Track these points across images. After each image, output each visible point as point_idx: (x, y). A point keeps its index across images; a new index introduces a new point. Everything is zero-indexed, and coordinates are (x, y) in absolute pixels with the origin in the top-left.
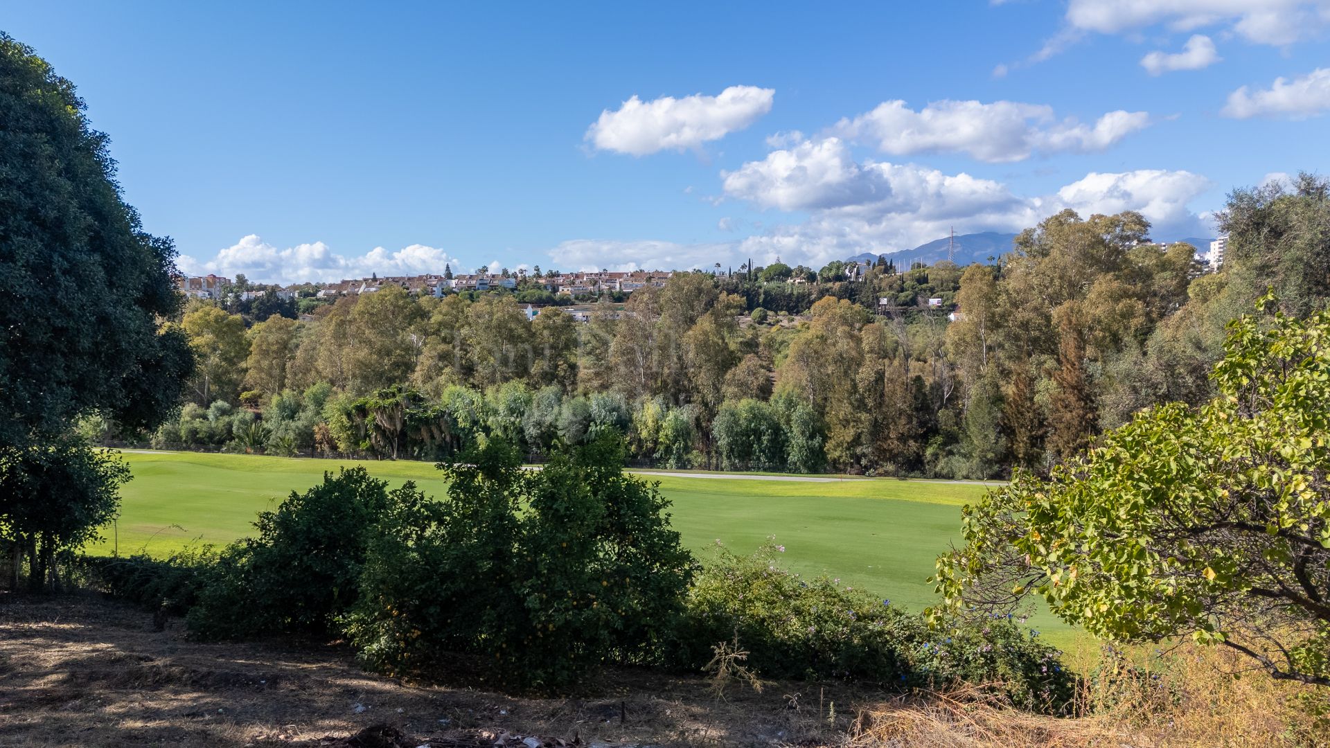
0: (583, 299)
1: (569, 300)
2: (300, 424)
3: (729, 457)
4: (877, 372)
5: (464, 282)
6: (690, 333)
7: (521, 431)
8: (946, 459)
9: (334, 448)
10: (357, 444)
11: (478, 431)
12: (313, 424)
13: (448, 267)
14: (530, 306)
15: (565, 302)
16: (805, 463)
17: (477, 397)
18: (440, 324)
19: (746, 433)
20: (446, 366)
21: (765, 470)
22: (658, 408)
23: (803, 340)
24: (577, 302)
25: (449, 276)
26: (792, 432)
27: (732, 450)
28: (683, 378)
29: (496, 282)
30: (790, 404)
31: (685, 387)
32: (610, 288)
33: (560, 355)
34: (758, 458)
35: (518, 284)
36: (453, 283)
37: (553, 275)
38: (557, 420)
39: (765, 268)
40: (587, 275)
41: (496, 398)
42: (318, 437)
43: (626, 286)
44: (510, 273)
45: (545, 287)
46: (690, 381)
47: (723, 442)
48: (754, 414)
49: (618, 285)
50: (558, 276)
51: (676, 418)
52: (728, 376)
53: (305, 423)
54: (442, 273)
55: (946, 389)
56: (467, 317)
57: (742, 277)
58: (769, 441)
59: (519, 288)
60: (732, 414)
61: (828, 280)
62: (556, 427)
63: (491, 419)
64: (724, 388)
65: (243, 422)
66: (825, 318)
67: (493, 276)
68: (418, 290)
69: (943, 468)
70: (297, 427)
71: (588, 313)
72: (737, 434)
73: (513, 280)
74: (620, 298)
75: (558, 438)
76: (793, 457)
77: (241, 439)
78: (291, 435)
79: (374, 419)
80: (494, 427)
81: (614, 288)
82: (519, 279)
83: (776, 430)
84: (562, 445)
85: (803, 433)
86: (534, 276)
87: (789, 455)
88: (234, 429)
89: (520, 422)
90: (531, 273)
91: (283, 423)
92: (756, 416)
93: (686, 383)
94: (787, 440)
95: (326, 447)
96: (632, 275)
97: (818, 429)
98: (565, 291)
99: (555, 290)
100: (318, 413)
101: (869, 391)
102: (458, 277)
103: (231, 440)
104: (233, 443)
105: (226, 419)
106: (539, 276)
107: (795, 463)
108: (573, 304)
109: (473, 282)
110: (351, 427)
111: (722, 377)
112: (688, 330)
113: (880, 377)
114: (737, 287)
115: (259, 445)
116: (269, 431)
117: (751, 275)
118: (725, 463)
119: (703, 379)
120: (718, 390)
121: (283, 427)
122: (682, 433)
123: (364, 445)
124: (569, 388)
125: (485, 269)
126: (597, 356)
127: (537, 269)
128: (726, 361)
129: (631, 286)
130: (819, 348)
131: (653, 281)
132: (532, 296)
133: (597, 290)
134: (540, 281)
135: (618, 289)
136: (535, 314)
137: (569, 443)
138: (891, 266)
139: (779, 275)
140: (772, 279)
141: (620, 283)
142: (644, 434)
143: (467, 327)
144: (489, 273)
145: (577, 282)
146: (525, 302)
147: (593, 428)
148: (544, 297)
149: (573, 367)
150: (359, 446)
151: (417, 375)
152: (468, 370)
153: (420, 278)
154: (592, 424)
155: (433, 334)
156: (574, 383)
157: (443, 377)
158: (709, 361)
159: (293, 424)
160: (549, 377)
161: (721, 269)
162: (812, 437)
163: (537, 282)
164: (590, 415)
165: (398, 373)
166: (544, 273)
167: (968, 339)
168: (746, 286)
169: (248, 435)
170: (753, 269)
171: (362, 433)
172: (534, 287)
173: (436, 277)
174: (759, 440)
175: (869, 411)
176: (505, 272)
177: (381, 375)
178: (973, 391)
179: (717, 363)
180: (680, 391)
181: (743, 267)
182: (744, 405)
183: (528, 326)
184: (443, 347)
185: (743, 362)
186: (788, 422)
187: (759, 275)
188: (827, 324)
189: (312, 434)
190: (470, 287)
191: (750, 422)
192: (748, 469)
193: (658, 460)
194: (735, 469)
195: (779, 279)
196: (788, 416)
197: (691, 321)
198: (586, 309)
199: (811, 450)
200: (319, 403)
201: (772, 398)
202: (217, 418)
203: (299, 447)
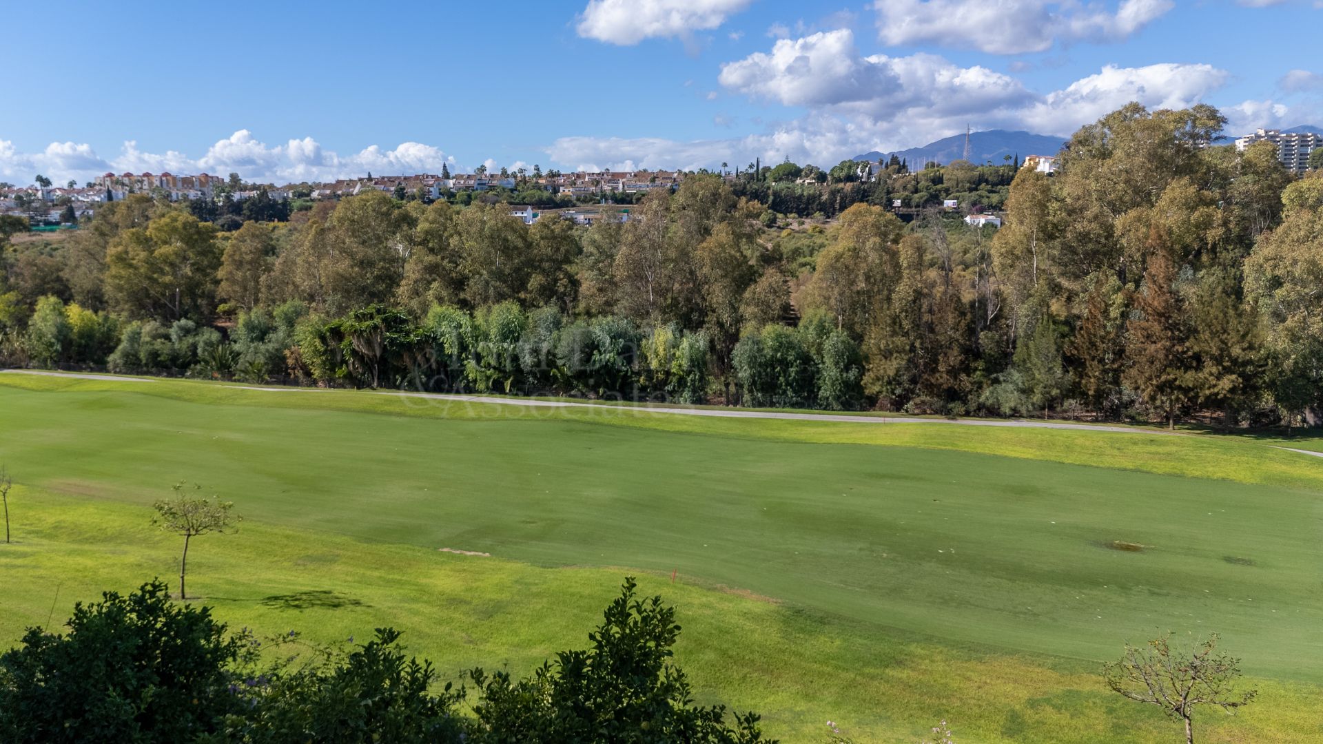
0: (585, 201)
1: (570, 201)
2: (270, 346)
3: (750, 391)
4: (915, 291)
5: (462, 182)
6: (704, 245)
7: (515, 359)
8: (991, 388)
9: (308, 374)
10: (332, 370)
11: (467, 358)
12: (287, 347)
13: (445, 166)
14: (529, 208)
15: (566, 203)
16: (837, 398)
17: (465, 320)
18: (427, 232)
19: (771, 363)
20: (434, 280)
21: (793, 405)
22: (670, 335)
23: (833, 254)
24: (578, 204)
25: (447, 176)
26: (823, 363)
27: (754, 383)
28: (696, 296)
29: (495, 182)
30: (822, 330)
31: (698, 305)
32: (614, 189)
33: (560, 269)
34: (785, 392)
35: (517, 184)
36: (451, 183)
37: (553, 175)
38: (556, 347)
39: (773, 167)
40: (589, 174)
41: (487, 321)
42: (290, 362)
43: (629, 187)
44: (509, 172)
45: (546, 188)
46: (704, 299)
47: (744, 374)
48: (781, 343)
49: (621, 186)
50: (559, 175)
51: (691, 346)
52: (747, 295)
53: (276, 346)
54: (440, 174)
55: (990, 308)
56: (456, 225)
57: (751, 177)
58: (797, 373)
59: (519, 188)
60: (757, 343)
61: (839, 180)
62: (555, 355)
63: (481, 344)
64: (742, 308)
65: (209, 344)
66: (855, 227)
67: (492, 176)
68: (415, 190)
69: (987, 399)
70: (267, 351)
71: (590, 216)
72: (760, 365)
73: (512, 180)
74: (624, 199)
75: (557, 368)
76: (825, 392)
77: (207, 363)
78: (261, 360)
79: (351, 344)
80: (485, 354)
81: (617, 188)
82: (519, 179)
83: (806, 359)
84: (563, 374)
85: (837, 364)
86: (534, 176)
87: (819, 389)
88: (199, 351)
89: (514, 348)
90: (530, 172)
91: (252, 345)
92: (784, 344)
93: (699, 301)
94: (818, 371)
95: (299, 373)
96: (635, 175)
97: (854, 359)
98: (566, 192)
99: (556, 191)
100: (289, 336)
101: (907, 311)
102: (457, 177)
103: (196, 364)
104: (198, 367)
105: (190, 340)
106: (539, 176)
107: (828, 398)
108: (574, 206)
109: (472, 182)
110: (326, 351)
111: (741, 295)
112: (702, 241)
113: (919, 295)
114: (745, 188)
115: (226, 369)
116: (238, 354)
117: (760, 175)
118: (747, 397)
119: (718, 295)
120: (735, 309)
121: (252, 349)
122: (698, 363)
123: (341, 372)
124: (570, 305)
125: (483, 169)
126: (599, 270)
127: (537, 168)
128: (743, 278)
129: (634, 187)
130: (851, 263)
131: (658, 182)
132: (532, 198)
133: (599, 191)
134: (540, 181)
135: (621, 190)
136: (535, 216)
137: (569, 374)
138: (904, 166)
139: (788, 175)
140: (781, 179)
141: (623, 184)
142: (654, 364)
143: (456, 238)
144: (487, 173)
145: (579, 182)
146: (525, 204)
147: (596, 356)
148: (544, 198)
149: (574, 283)
150: (335, 372)
151: (403, 290)
152: (459, 284)
153: (417, 177)
154: (595, 352)
155: (420, 244)
156: (575, 299)
157: (431, 292)
158: (724, 276)
159: (262, 347)
160: (548, 292)
161: (727, 169)
162: (847, 368)
163: (537, 183)
164: (593, 342)
165: (382, 287)
166: (544, 172)
167: (1017, 252)
168: (755, 186)
169: (214, 358)
170: (761, 167)
171: (339, 358)
172: (534, 187)
173: (433, 177)
174: (785, 371)
175: (906, 334)
176: (504, 172)
177: (363, 289)
178: (1021, 313)
179: (734, 280)
180: (692, 310)
181: (751, 167)
182: (769, 331)
183: (523, 233)
184: (430, 259)
185: (764, 279)
186: (819, 351)
187: (767, 175)
188: (858, 235)
189: (284, 358)
190: (468, 188)
191: (776, 350)
192: (772, 404)
193: (671, 393)
194: (758, 404)
195: (787, 179)
196: (820, 344)
197: (706, 231)
198: (588, 212)
199: (846, 384)
200: (291, 323)
201: (801, 324)
202: (180, 339)
203: (270, 373)
